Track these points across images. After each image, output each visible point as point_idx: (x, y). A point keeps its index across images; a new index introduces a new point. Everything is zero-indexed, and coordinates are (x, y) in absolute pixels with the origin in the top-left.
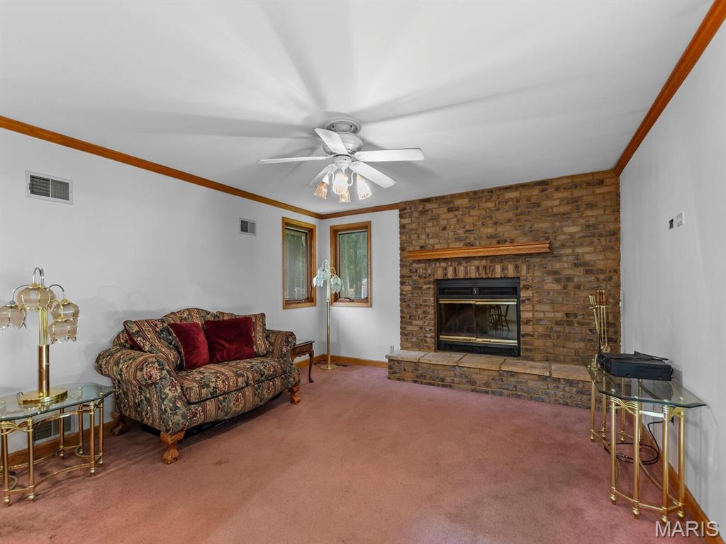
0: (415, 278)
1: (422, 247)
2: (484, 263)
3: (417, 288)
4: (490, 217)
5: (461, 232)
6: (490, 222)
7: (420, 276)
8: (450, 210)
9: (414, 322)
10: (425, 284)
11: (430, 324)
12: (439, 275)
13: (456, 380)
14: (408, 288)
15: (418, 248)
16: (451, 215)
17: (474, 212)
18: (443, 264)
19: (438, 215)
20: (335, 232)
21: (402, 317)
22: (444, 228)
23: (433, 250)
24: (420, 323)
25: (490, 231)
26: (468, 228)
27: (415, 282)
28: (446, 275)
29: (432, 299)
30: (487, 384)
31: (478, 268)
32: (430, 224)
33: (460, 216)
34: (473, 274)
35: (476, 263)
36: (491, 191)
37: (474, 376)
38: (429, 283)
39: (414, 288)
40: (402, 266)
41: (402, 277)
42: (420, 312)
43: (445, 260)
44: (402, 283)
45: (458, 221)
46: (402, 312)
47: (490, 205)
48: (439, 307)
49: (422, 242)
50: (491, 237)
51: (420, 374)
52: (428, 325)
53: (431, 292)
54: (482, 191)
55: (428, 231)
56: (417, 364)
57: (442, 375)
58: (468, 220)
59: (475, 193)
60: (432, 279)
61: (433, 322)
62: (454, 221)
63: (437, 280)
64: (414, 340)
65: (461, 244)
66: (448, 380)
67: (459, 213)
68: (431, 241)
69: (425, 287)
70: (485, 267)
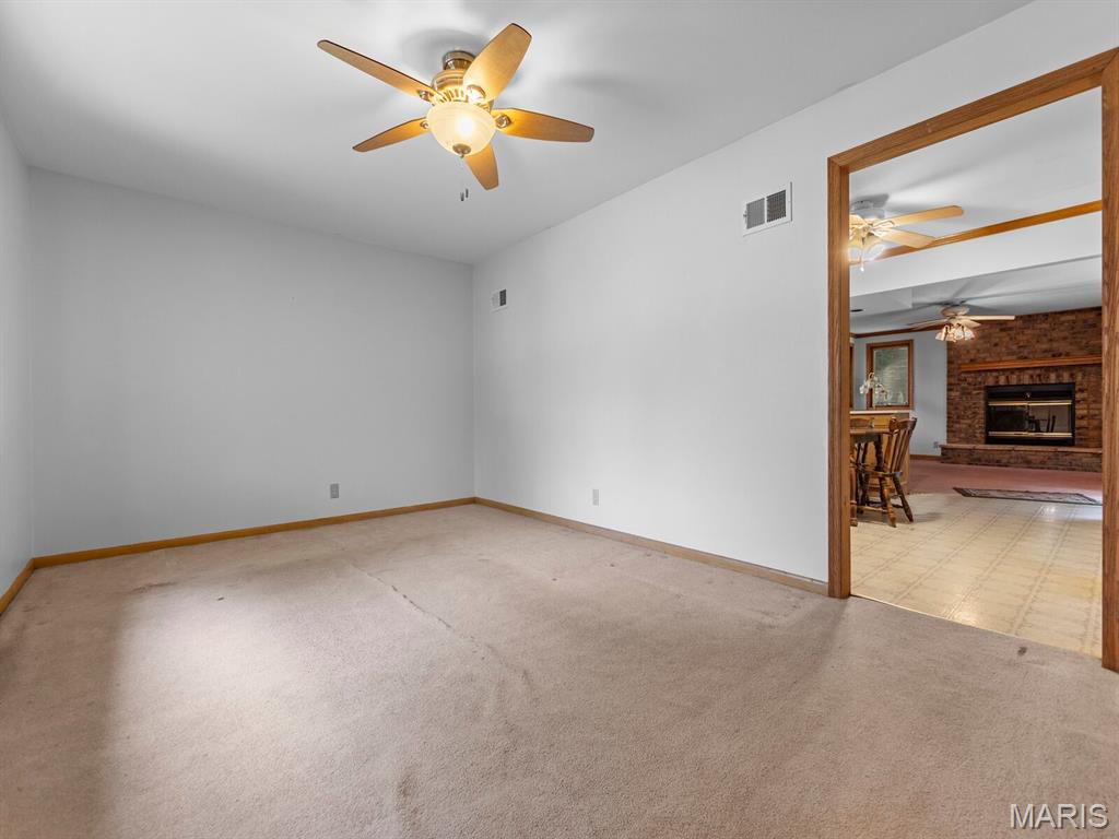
0: (964, 385)
1: (972, 360)
2: (1038, 372)
3: (965, 393)
4: (1045, 335)
5: (1014, 347)
6: (1045, 339)
7: (969, 384)
8: (1002, 330)
9: (962, 421)
10: (975, 389)
11: (979, 422)
12: (991, 382)
13: (1012, 461)
14: (953, 394)
15: (967, 361)
16: (1004, 334)
17: (1026, 332)
18: (995, 374)
19: (990, 334)
20: (871, 348)
21: (948, 418)
22: (996, 345)
23: (986, 362)
24: (969, 421)
25: (1044, 346)
26: (1021, 344)
27: (963, 388)
28: (997, 382)
29: (982, 402)
30: (1043, 462)
31: (1032, 376)
32: (981, 341)
33: (1013, 336)
34: (1026, 380)
35: (1031, 372)
36: (1046, 315)
37: (1030, 457)
38: (980, 389)
39: (963, 394)
40: (949, 376)
41: (949, 384)
42: (969, 413)
43: (996, 370)
44: (949, 390)
45: (1011, 339)
46: (948, 413)
47: (1044, 326)
48: (988, 409)
49: (972, 357)
50: (1045, 351)
51: (974, 459)
52: (978, 423)
53: (982, 396)
54: (1037, 315)
55: (979, 347)
56: (971, 451)
57: (997, 458)
58: (1020, 337)
59: (1030, 316)
60: (982, 386)
61: (982, 421)
62: (1007, 339)
63: (988, 387)
64: (963, 435)
65: (1015, 357)
66: (1004, 461)
67: (1012, 333)
68: (982, 356)
69: (975, 392)
70: (1039, 376)
